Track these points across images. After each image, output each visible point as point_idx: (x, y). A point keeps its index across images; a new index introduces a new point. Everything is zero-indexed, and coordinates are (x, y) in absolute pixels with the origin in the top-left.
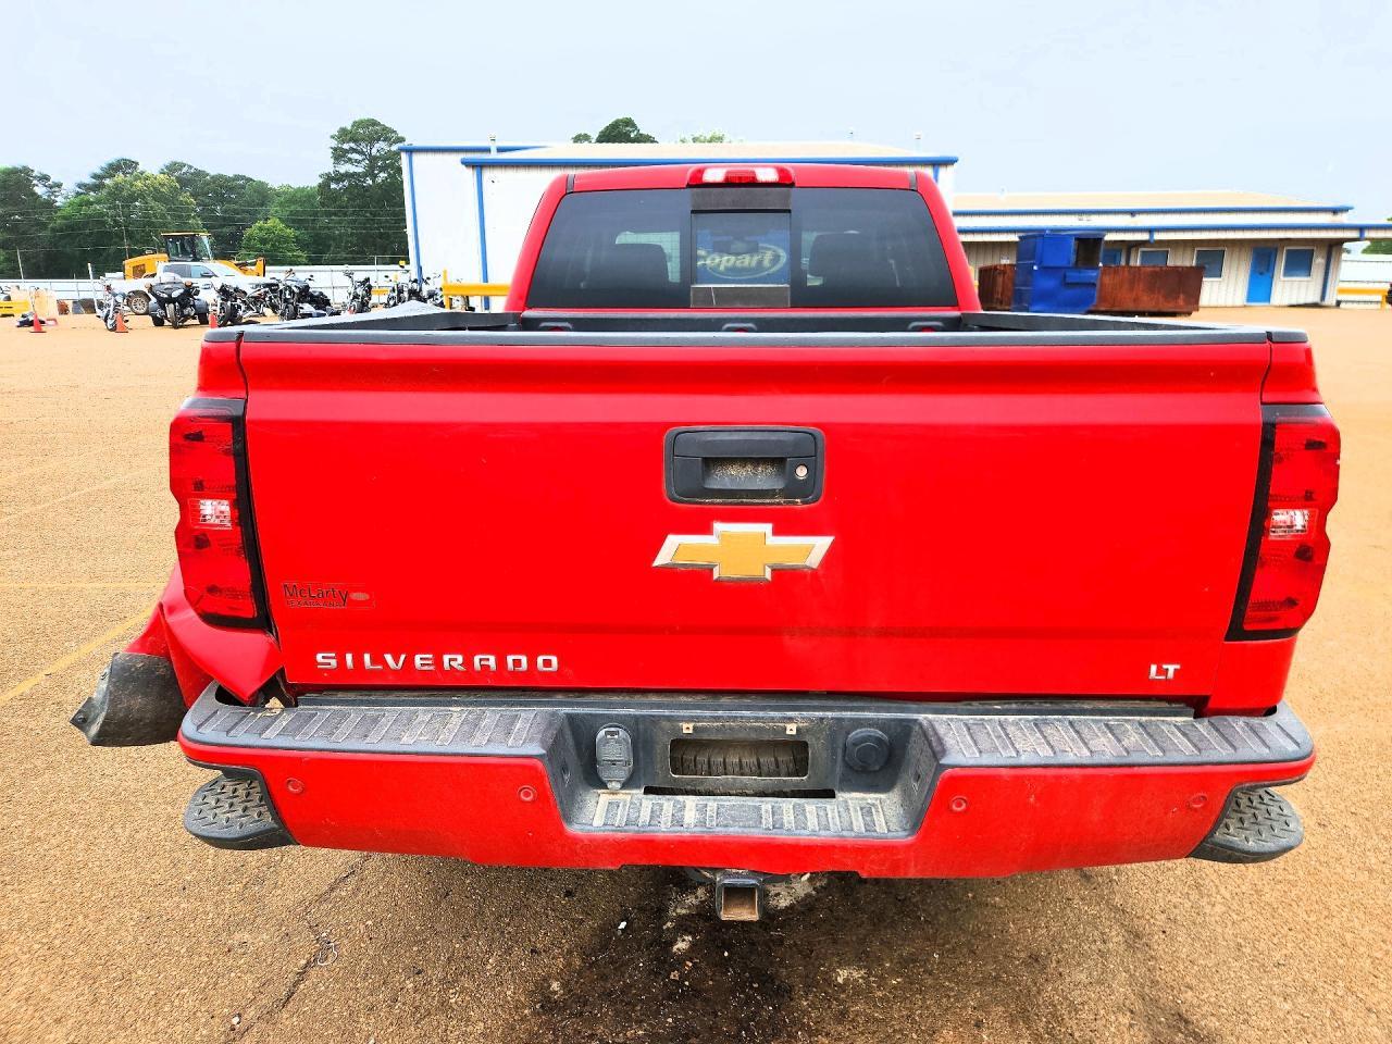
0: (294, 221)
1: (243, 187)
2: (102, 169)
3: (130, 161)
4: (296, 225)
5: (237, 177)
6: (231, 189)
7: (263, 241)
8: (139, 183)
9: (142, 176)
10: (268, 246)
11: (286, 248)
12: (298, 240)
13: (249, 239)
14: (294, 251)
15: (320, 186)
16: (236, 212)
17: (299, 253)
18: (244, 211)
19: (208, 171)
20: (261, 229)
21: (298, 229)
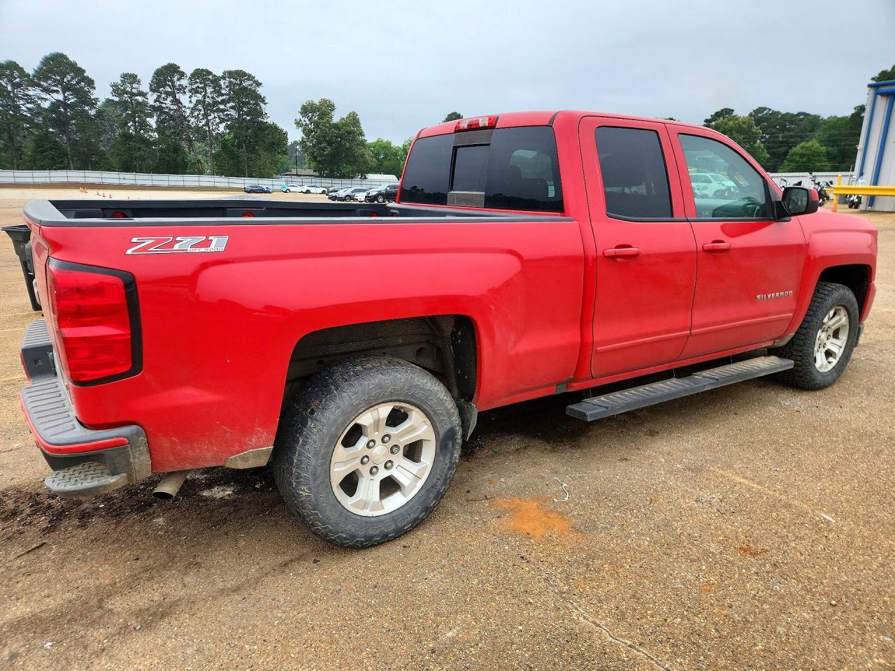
0: (829, 141)
1: (802, 120)
2: (711, 116)
3: (729, 109)
4: (831, 144)
5: (800, 114)
6: (791, 122)
7: (802, 156)
8: (731, 123)
9: (735, 118)
10: (804, 159)
11: (817, 160)
12: (828, 154)
13: (793, 155)
14: (822, 161)
15: (853, 115)
16: (791, 137)
17: (827, 163)
18: (797, 136)
19: (781, 111)
20: (802, 148)
21: (832, 146)
